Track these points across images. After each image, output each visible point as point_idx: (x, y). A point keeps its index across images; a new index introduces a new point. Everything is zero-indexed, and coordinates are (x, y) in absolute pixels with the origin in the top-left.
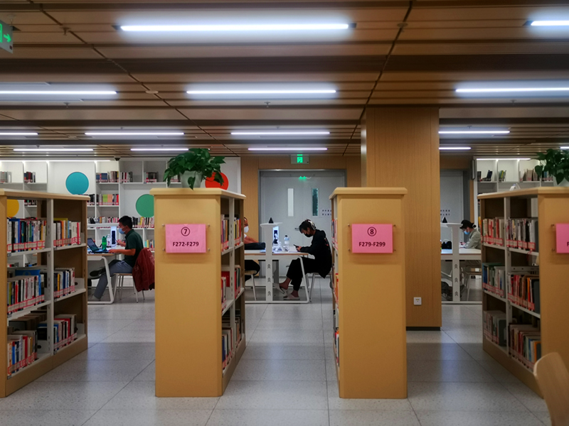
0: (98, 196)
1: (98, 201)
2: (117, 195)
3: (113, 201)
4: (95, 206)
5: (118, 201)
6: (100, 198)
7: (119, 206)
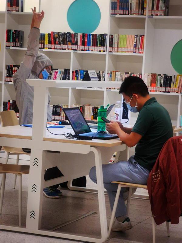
0: (112, 37)
1: (111, 45)
2: (142, 36)
3: (135, 46)
4: (107, 53)
5: (142, 47)
6: (115, 41)
7: (144, 55)
